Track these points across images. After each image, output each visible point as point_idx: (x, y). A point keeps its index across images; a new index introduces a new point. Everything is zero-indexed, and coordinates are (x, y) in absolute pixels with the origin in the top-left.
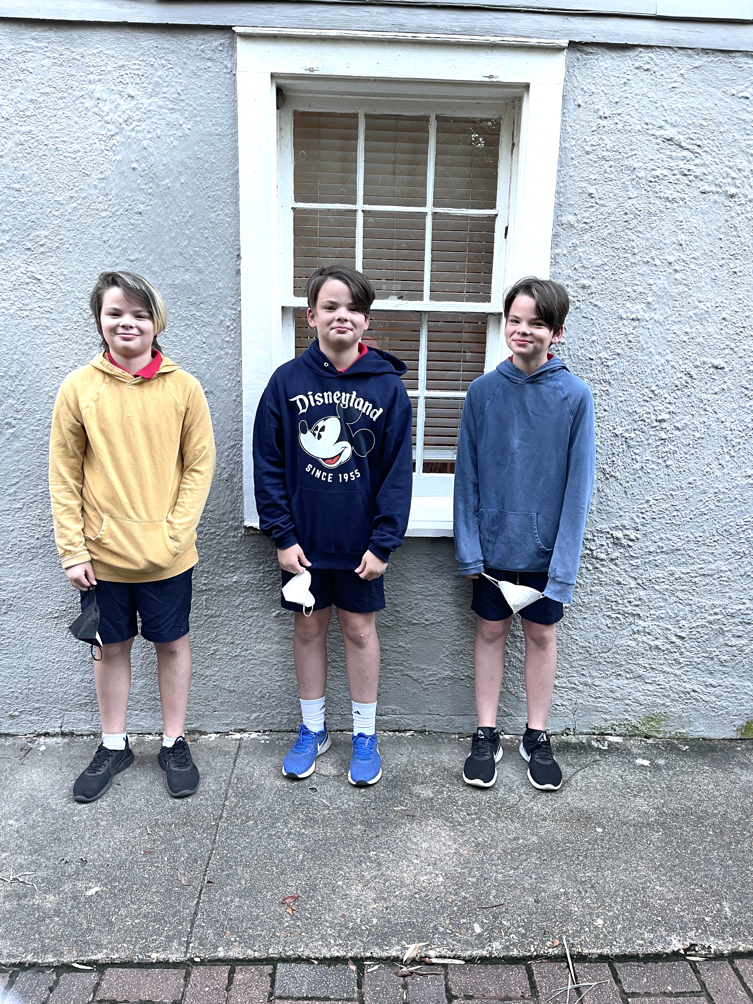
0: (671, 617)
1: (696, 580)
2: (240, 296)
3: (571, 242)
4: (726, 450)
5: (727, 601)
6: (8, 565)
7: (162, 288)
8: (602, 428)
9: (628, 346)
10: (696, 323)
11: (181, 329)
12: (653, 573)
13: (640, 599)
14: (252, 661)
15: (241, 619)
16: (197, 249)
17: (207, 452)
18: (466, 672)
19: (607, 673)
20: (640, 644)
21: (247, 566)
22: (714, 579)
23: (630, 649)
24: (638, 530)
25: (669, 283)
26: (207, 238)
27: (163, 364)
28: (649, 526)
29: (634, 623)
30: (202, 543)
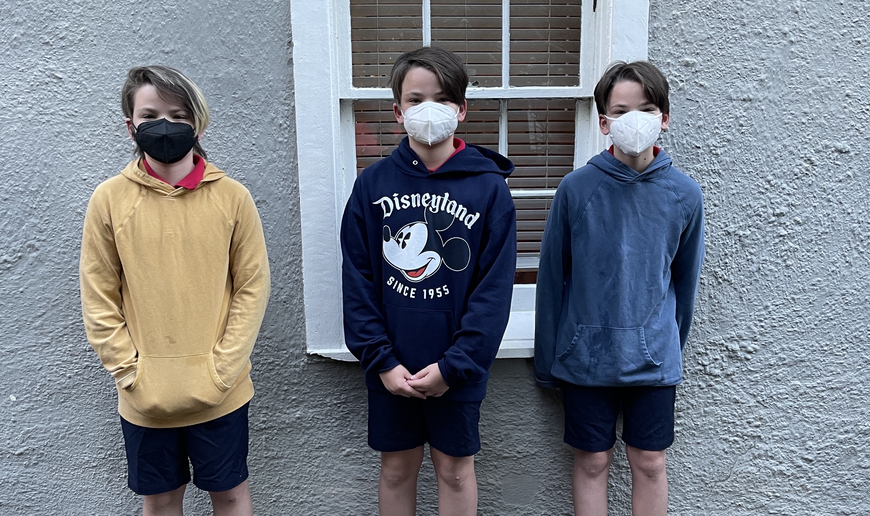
0: (796, 438)
1: (823, 394)
2: (293, 89)
3: (671, 14)
4: (853, 245)
5: (859, 418)
6: (37, 408)
7: (203, 83)
8: (712, 225)
9: (739, 130)
10: (816, 102)
11: (227, 129)
12: (774, 389)
13: (761, 419)
14: (321, 508)
15: (306, 460)
16: (241, 37)
17: (260, 271)
18: (565, 510)
19: (726, 504)
20: (762, 470)
21: (312, 399)
22: (844, 393)
23: (751, 476)
24: (756, 341)
25: (784, 56)
26: (252, 23)
27: (207, 171)
28: (768, 335)
29: (754, 447)
30: (259, 375)
